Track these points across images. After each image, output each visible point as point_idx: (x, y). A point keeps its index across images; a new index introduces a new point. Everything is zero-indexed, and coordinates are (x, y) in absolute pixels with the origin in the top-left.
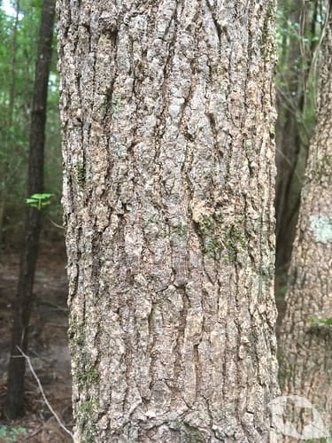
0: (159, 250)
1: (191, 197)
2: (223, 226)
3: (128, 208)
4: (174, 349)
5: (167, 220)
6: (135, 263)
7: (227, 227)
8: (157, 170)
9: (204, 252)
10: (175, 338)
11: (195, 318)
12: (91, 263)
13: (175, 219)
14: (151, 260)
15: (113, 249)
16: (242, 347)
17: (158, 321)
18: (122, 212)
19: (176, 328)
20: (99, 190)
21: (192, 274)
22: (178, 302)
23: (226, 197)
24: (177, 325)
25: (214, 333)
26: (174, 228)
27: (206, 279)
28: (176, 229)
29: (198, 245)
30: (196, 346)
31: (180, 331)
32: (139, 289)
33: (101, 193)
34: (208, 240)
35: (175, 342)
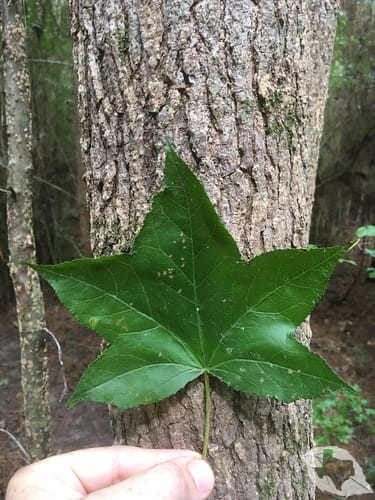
0: (227, 129)
1: (256, 70)
2: (282, 106)
3: (191, 80)
4: (242, 236)
5: (234, 94)
6: (203, 144)
7: (286, 107)
8: (222, 36)
9: (268, 133)
10: (242, 225)
11: (262, 203)
12: (142, 152)
13: (242, 93)
14: (218, 141)
15: (173, 131)
16: (296, 235)
17: (226, 208)
18: (183, 86)
19: (243, 214)
20: (152, 61)
21: (258, 156)
22: (246, 186)
23: (284, 75)
24: (244, 212)
25: (275, 219)
26: (242, 103)
27: (269, 162)
28: (244, 105)
29: (262, 124)
30: (262, 232)
31: (246, 218)
32: (207, 173)
33: (156, 63)
34: (272, 119)
35: (242, 230)
